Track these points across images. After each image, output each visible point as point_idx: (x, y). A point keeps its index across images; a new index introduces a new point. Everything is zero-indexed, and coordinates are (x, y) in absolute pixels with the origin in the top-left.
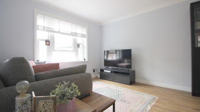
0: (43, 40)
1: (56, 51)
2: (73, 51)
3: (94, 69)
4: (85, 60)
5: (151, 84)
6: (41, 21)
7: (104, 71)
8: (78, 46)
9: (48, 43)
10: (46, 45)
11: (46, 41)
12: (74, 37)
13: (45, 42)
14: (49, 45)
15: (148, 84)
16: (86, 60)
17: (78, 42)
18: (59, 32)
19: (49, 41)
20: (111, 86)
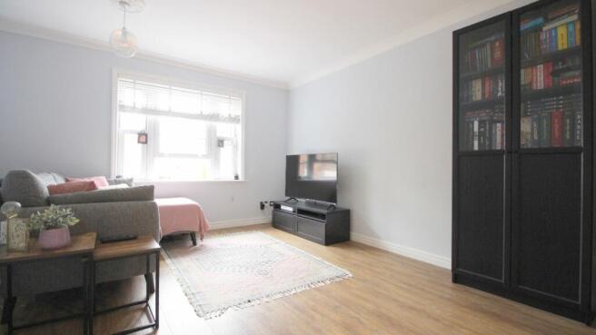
0: (132, 132)
1: (162, 155)
2: (204, 156)
3: (263, 201)
4: (237, 177)
5: (381, 248)
6: (127, 93)
7: (283, 207)
8: (221, 143)
9: (143, 139)
10: (139, 142)
11: (140, 135)
12: (209, 123)
13: (137, 136)
14: (146, 142)
15: (375, 246)
16: (241, 179)
17: (220, 134)
18: (168, 113)
19: (146, 135)
20: (276, 243)
